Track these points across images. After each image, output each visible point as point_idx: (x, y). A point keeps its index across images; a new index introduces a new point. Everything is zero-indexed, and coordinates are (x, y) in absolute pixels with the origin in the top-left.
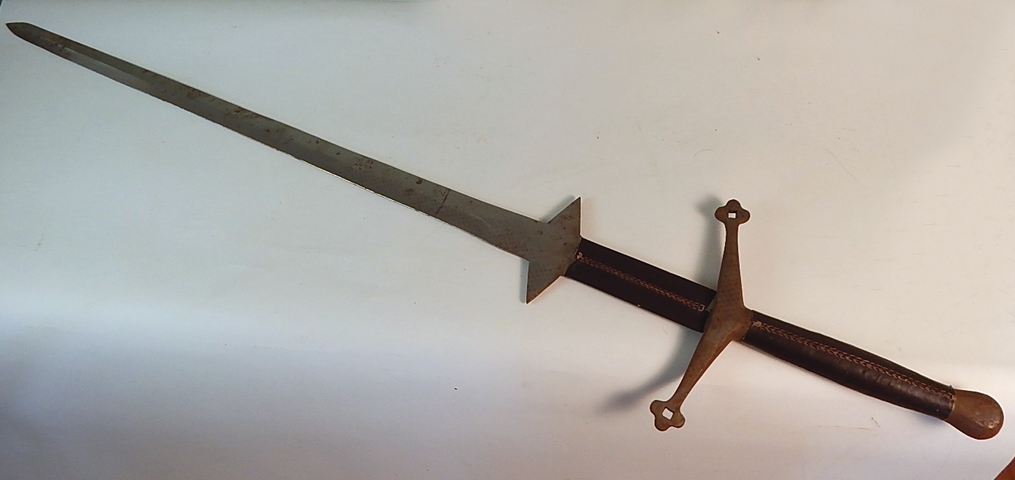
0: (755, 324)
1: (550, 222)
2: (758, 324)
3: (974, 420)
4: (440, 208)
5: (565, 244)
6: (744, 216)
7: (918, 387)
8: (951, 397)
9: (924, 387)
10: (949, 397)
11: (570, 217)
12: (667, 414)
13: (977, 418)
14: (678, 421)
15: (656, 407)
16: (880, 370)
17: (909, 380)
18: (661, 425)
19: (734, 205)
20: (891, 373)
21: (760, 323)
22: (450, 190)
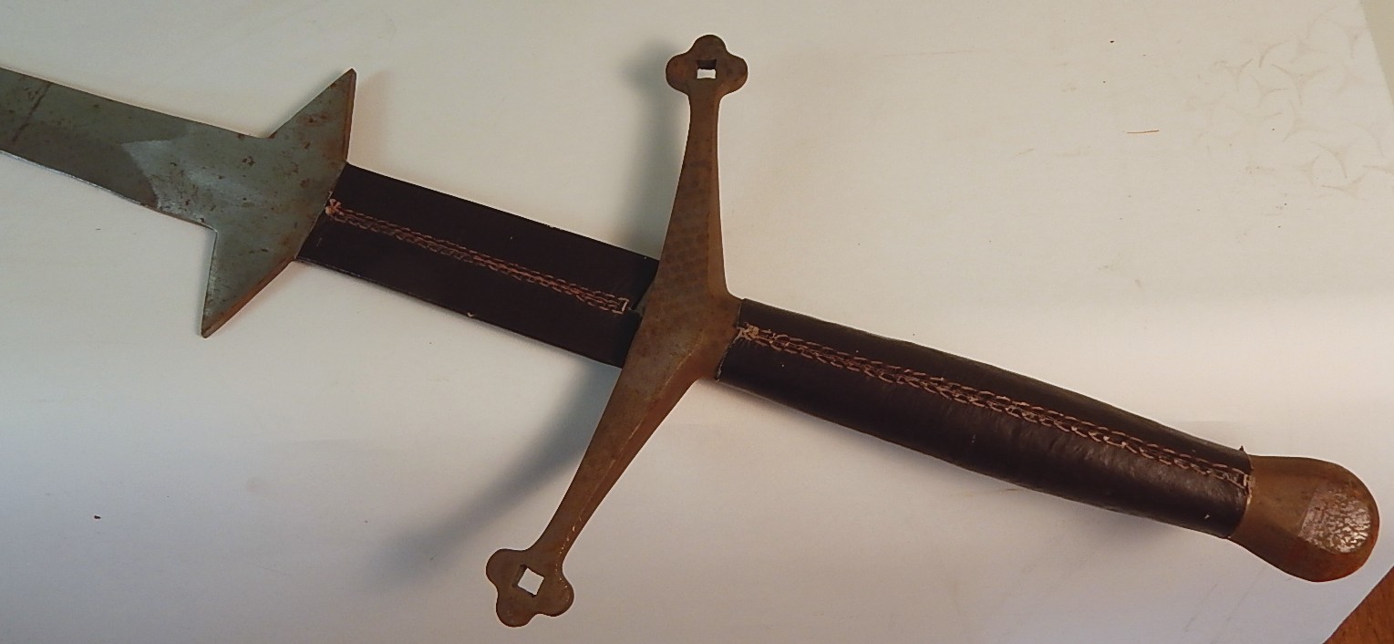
0: (743, 332)
1: (272, 136)
2: (751, 332)
3: (1301, 534)
4: (22, 128)
5: (304, 184)
6: (734, 72)
7: (1157, 459)
8: (1241, 481)
9: (1171, 458)
10: (1234, 481)
11: (323, 117)
12: (531, 582)
13: (1311, 525)
14: (557, 598)
15: (503, 567)
16: (1057, 424)
17: (1131, 444)
18: (514, 610)
19: (709, 50)
20: (1085, 430)
21: (756, 329)
22: (50, 84)
